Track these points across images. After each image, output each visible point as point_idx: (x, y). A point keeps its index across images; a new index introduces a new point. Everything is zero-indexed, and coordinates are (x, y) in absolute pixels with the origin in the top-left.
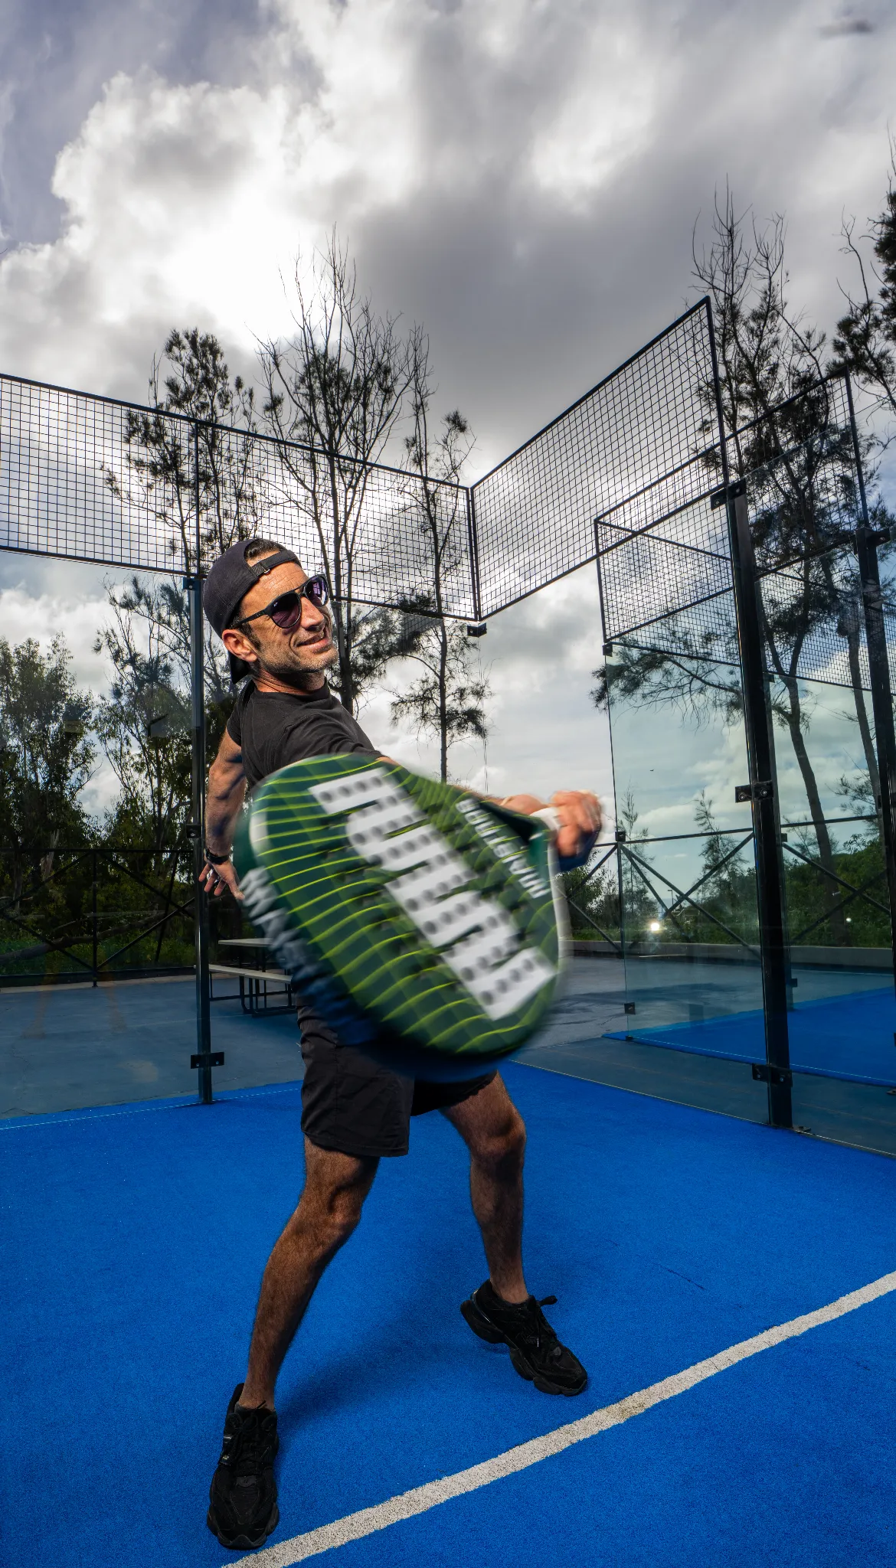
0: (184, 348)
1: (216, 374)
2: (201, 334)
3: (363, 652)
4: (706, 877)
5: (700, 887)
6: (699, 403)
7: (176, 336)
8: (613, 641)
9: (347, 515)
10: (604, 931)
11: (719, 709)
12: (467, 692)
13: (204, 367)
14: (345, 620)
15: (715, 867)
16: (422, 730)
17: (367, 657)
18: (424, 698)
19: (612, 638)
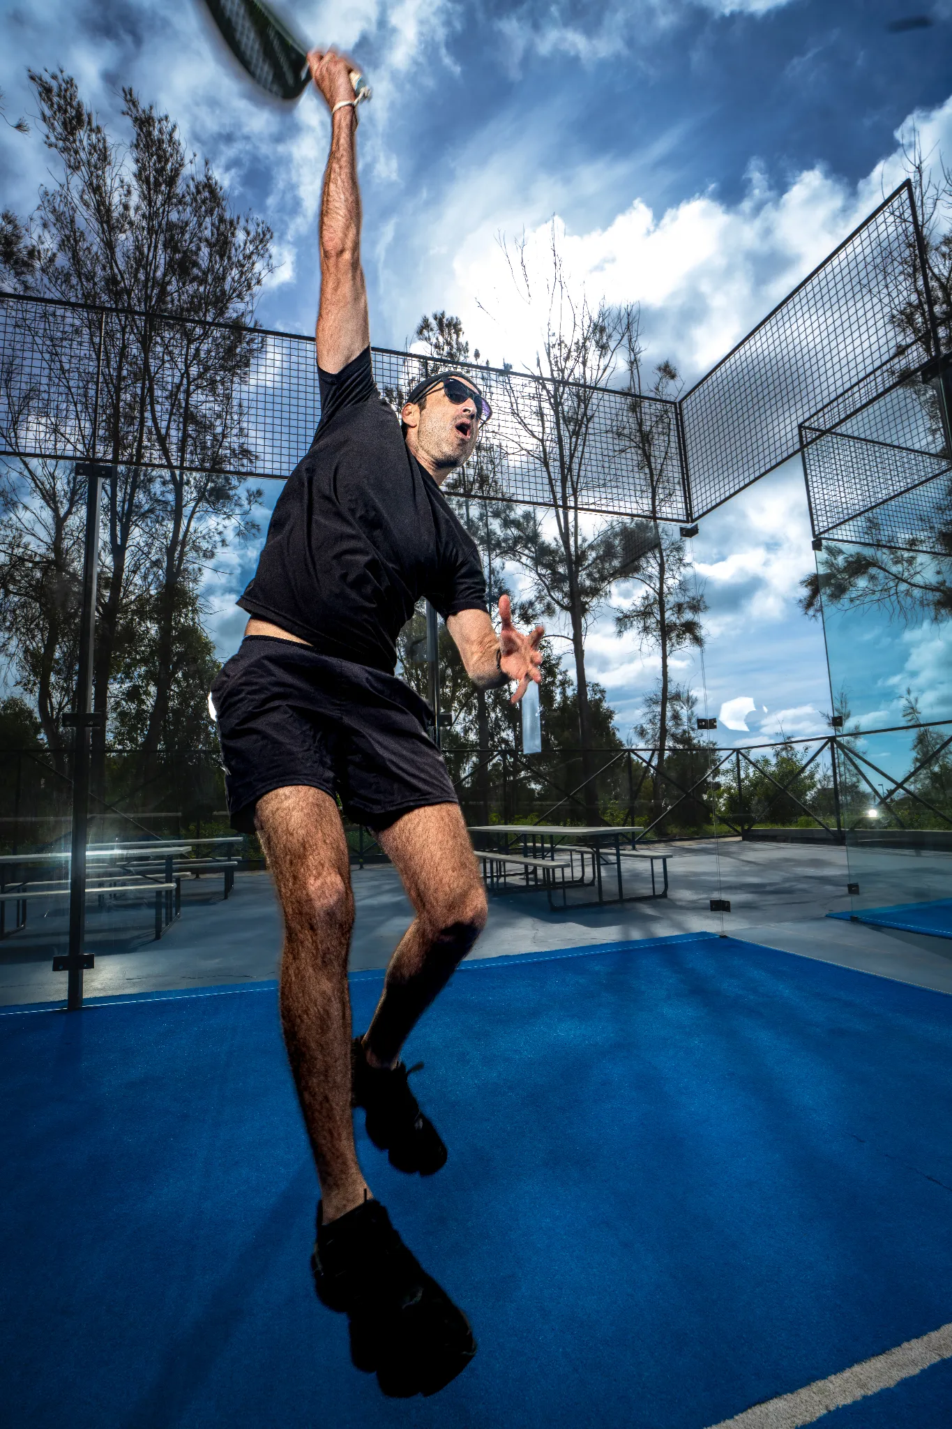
0: (432, 330)
1: (459, 349)
2: (447, 316)
3: (590, 575)
4: (917, 770)
5: (912, 779)
6: (893, 331)
7: (426, 321)
8: (822, 536)
9: (572, 456)
10: (820, 819)
11: (926, 608)
12: (685, 606)
13: (449, 344)
14: (573, 549)
15: (925, 761)
16: (645, 641)
17: (594, 580)
18: (645, 613)
19: (821, 533)
